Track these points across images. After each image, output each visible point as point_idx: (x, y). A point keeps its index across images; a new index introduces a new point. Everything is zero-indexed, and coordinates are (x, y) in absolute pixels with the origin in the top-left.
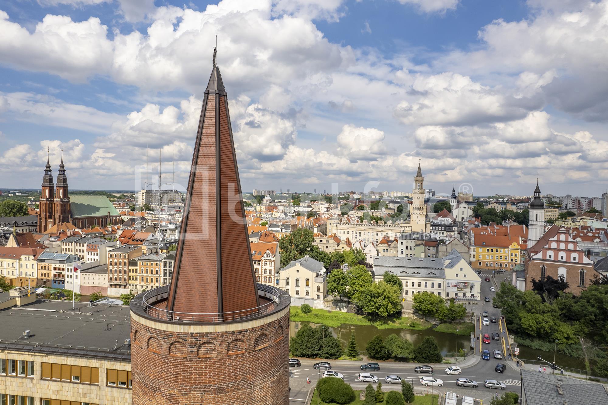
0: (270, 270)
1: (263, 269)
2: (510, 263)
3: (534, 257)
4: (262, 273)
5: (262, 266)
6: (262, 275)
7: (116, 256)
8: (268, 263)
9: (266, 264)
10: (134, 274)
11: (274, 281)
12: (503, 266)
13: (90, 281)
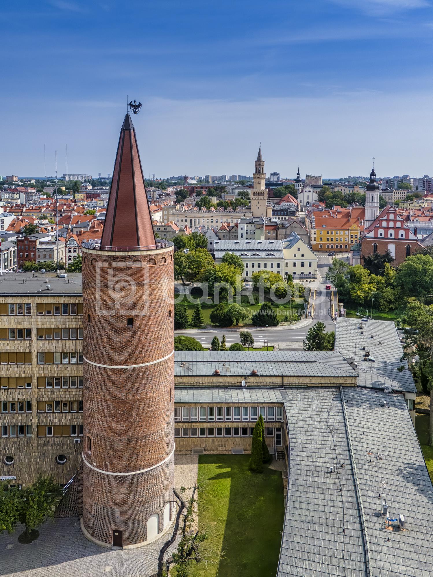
2: (350, 244)
3: (367, 236)
12: (344, 247)
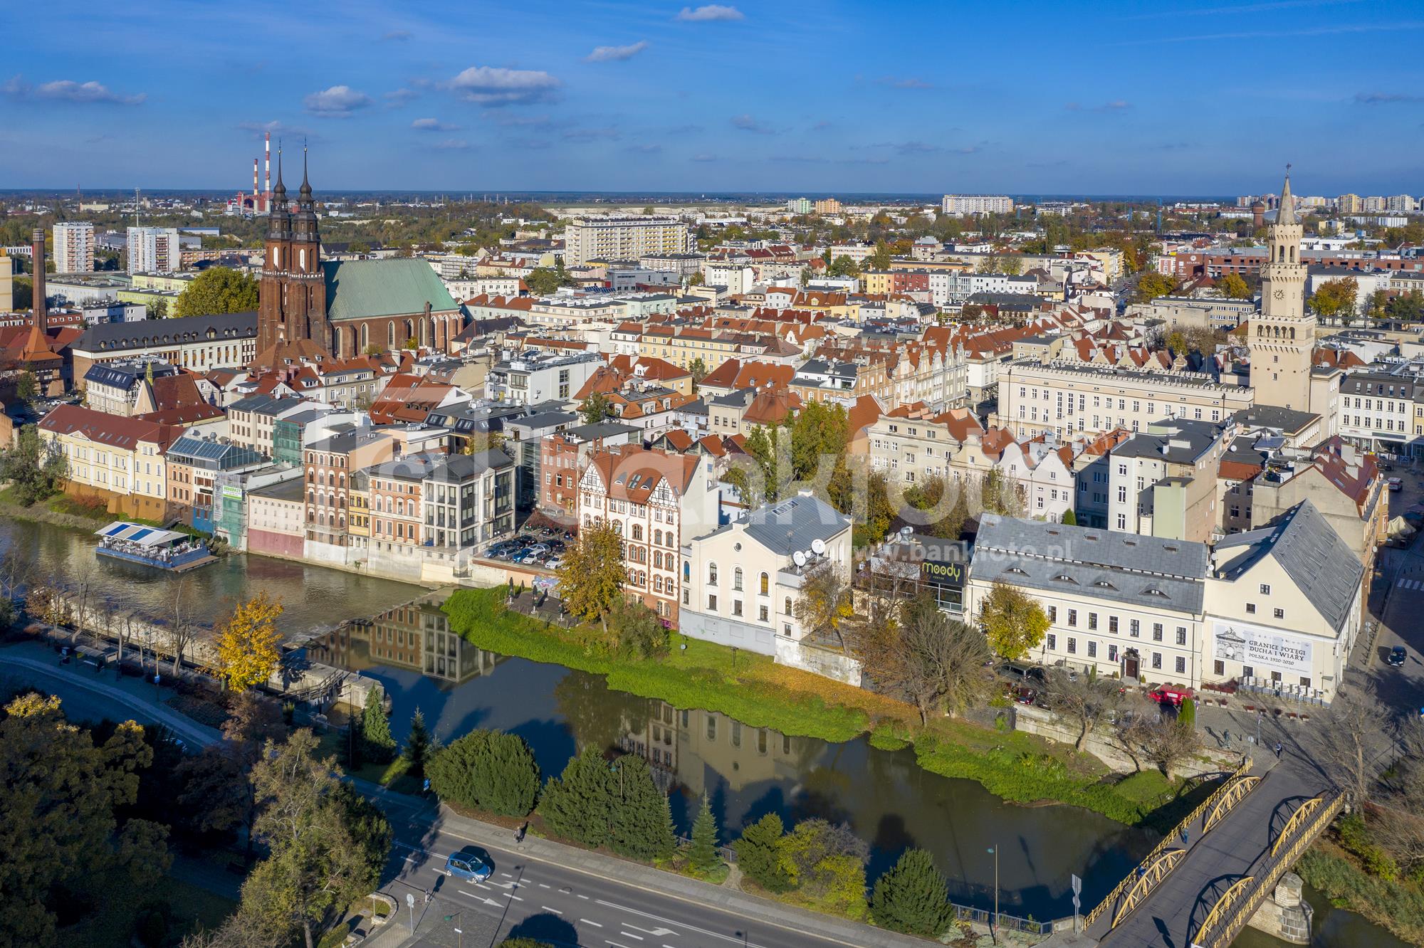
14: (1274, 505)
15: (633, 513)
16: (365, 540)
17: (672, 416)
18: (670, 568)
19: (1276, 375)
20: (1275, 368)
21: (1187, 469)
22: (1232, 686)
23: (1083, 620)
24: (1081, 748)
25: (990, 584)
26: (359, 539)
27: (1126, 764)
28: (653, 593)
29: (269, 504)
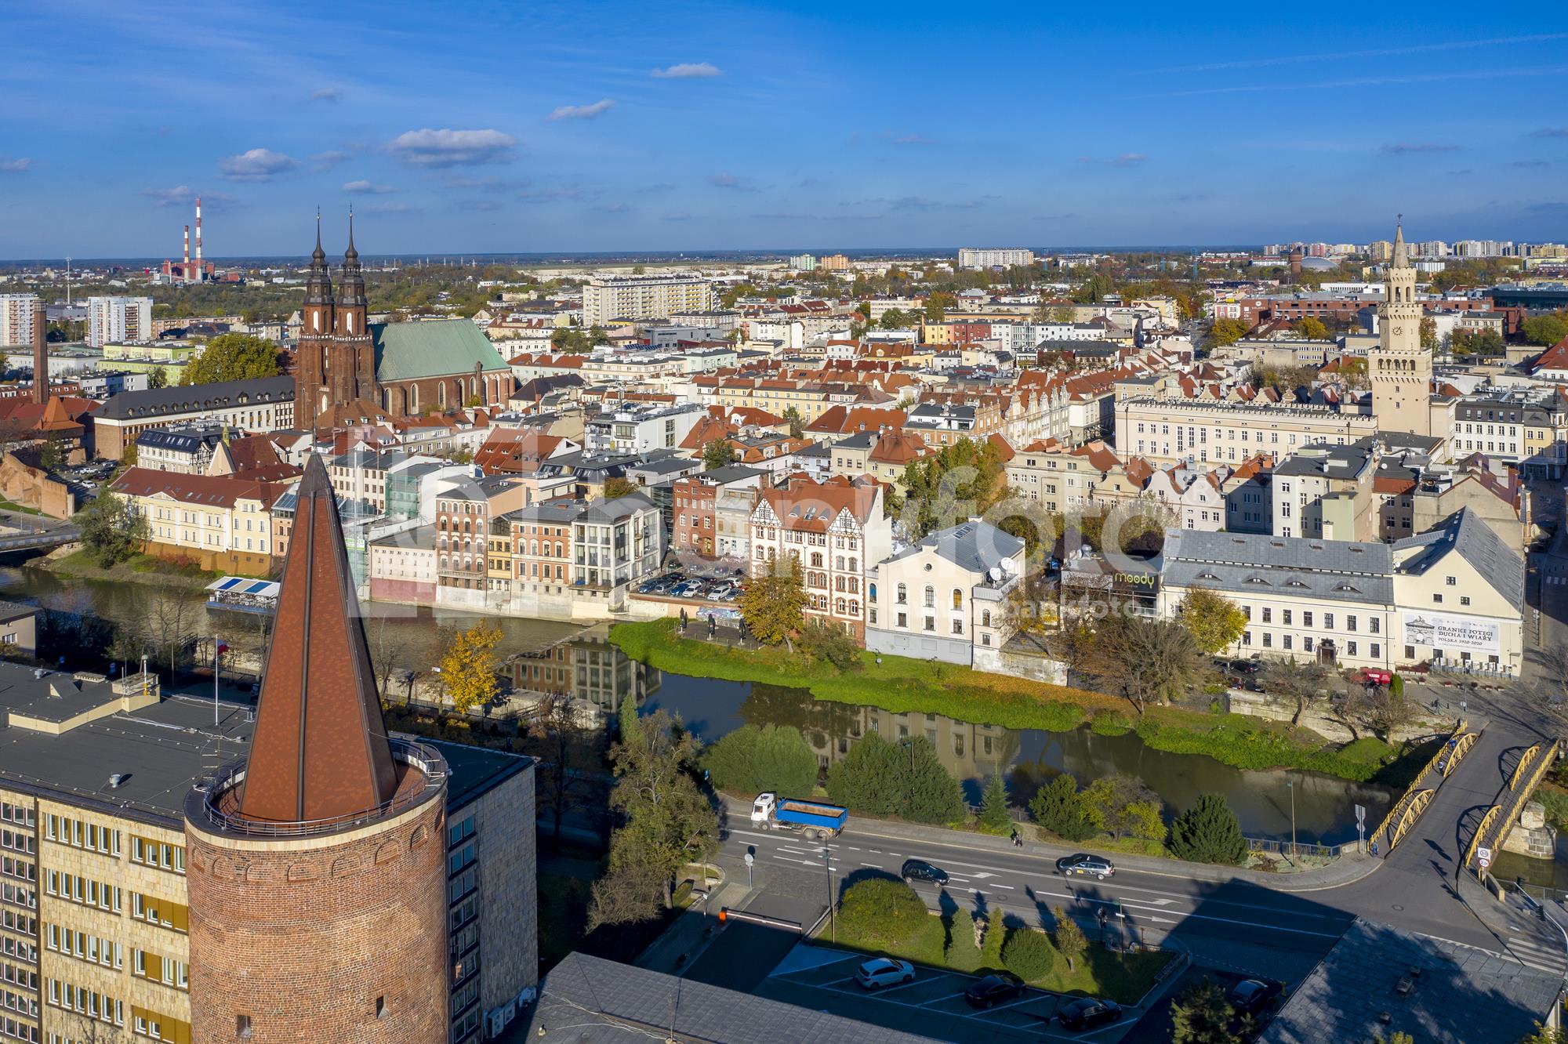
0: (853, 561)
1: (834, 555)
4: (831, 566)
5: (831, 547)
6: (831, 571)
7: (456, 509)
8: (847, 541)
9: (841, 545)
10: (503, 556)
11: (864, 589)
13: (393, 567)
14: (1435, 513)
15: (812, 542)
16: (507, 583)
17: (791, 460)
18: (854, 591)
19: (1398, 405)
20: (1398, 397)
21: (1351, 484)
22: (1424, 667)
23: (1277, 616)
24: (1299, 723)
25: (1183, 590)
26: (499, 582)
27: (1343, 735)
28: (835, 615)
29: (395, 553)
